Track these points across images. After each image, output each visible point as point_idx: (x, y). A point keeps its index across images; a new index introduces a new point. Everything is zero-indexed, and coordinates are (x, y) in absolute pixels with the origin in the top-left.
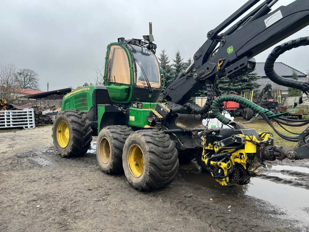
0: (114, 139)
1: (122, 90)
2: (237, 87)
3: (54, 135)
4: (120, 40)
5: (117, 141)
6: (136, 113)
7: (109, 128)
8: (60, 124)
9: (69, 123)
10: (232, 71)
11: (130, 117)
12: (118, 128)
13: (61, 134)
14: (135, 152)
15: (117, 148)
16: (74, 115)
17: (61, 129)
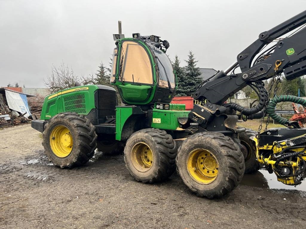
0: (158, 143)
1: (143, 90)
3: (47, 144)
4: (136, 36)
5: (161, 145)
6: (163, 114)
7: (147, 132)
8: (56, 129)
9: (73, 128)
10: (292, 72)
11: (154, 119)
12: (156, 131)
13: (55, 142)
15: (163, 153)
16: (77, 119)
17: (55, 135)
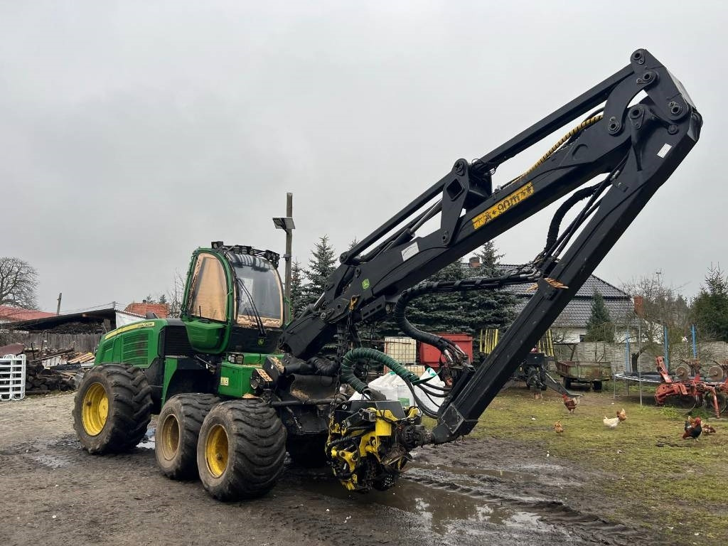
0: (187, 416)
1: (210, 331)
2: (474, 319)
3: (78, 412)
4: (215, 246)
5: (191, 419)
6: (231, 372)
7: (179, 398)
8: (92, 389)
9: (110, 388)
10: (367, 314)
11: (222, 378)
12: (195, 397)
13: (91, 410)
14: (219, 437)
15: (191, 432)
16: (120, 374)
17: (91, 398)
